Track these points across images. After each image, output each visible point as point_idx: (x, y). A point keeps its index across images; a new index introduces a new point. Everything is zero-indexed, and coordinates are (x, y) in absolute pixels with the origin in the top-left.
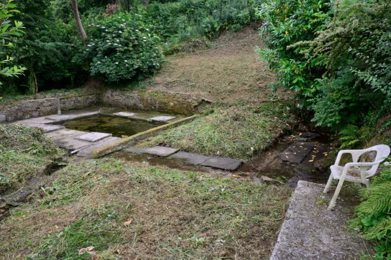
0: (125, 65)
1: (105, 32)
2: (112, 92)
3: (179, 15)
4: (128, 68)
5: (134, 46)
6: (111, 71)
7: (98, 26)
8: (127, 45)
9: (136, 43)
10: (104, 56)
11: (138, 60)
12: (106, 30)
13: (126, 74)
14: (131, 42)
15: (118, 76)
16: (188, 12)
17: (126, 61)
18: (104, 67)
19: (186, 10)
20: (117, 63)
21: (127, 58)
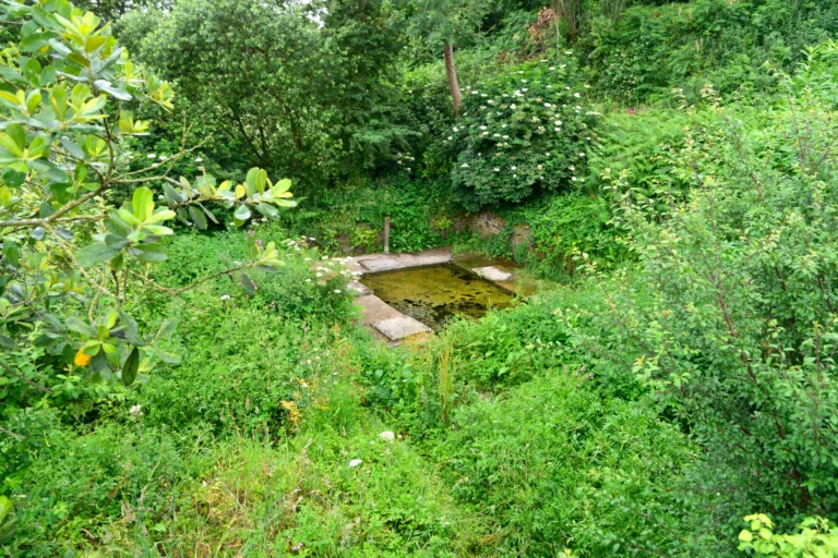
0: (511, 175)
1: (486, 104)
2: (489, 219)
3: (684, 38)
4: (516, 183)
5: (535, 137)
6: (484, 184)
7: (475, 92)
8: (520, 134)
9: (542, 129)
10: (476, 153)
11: (540, 167)
12: (490, 101)
13: (511, 193)
14: (530, 128)
15: (496, 194)
16: (707, 32)
17: (514, 168)
18: (472, 174)
19: (704, 28)
20: (497, 170)
21: (518, 162)
